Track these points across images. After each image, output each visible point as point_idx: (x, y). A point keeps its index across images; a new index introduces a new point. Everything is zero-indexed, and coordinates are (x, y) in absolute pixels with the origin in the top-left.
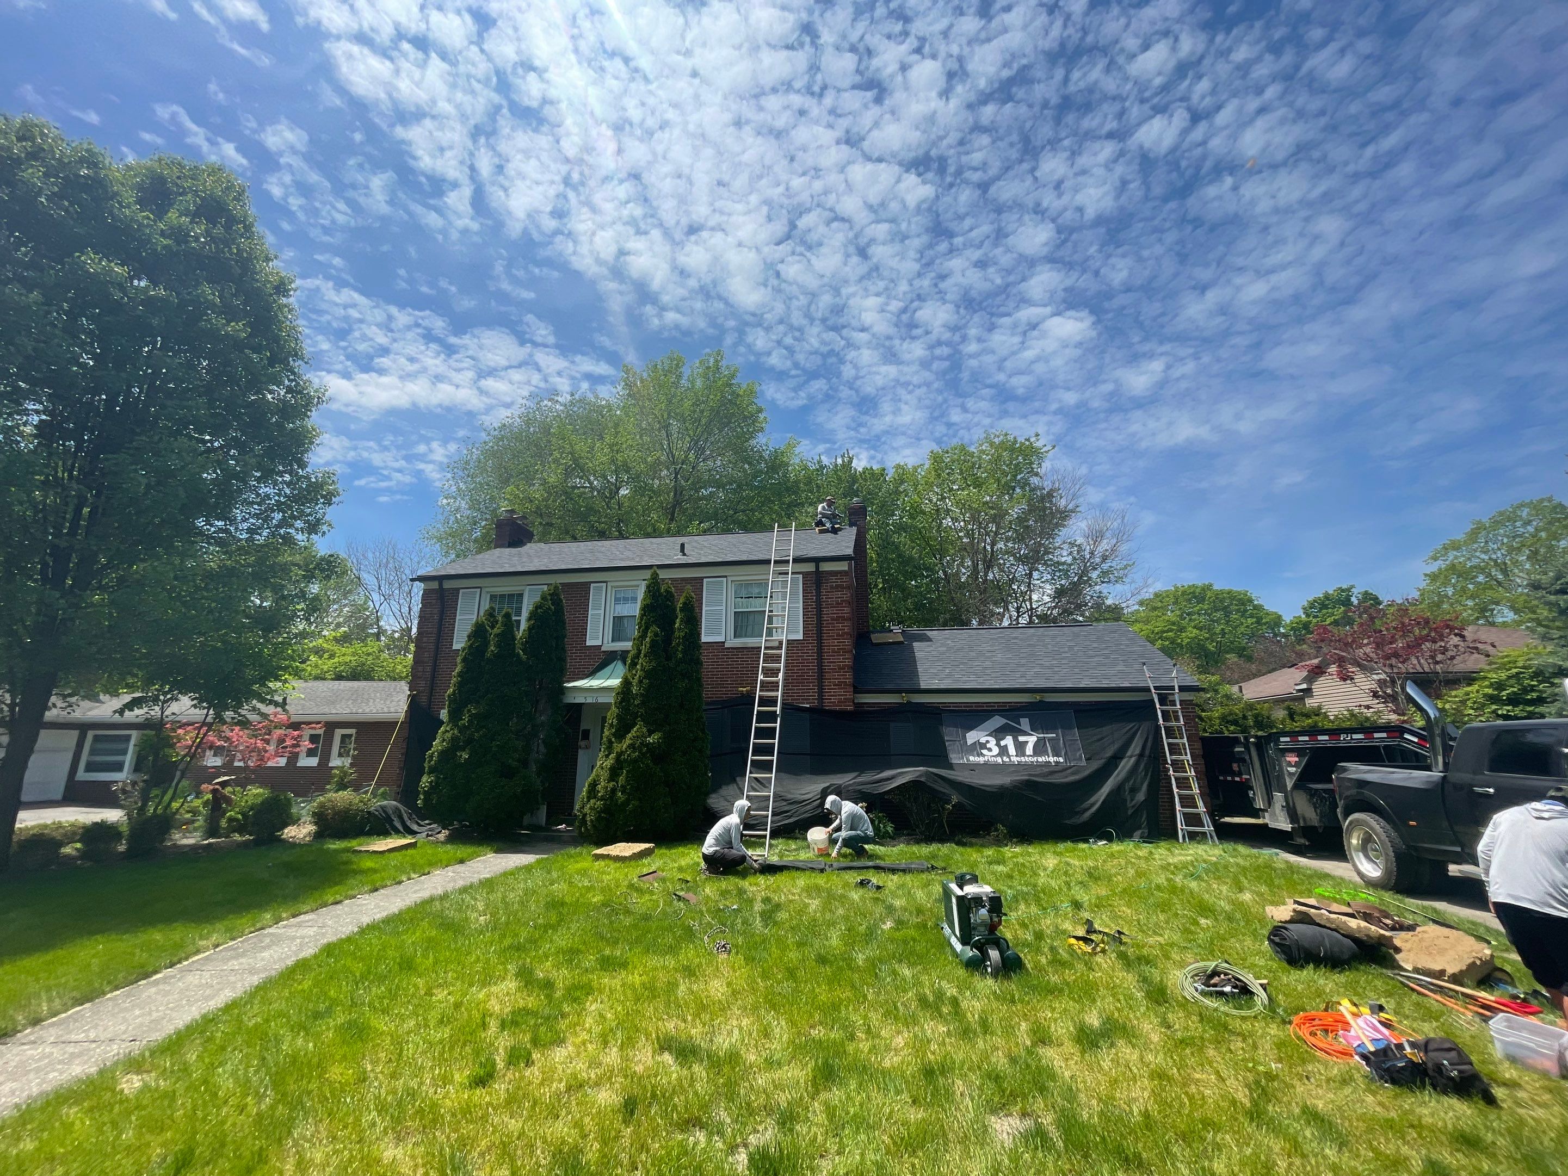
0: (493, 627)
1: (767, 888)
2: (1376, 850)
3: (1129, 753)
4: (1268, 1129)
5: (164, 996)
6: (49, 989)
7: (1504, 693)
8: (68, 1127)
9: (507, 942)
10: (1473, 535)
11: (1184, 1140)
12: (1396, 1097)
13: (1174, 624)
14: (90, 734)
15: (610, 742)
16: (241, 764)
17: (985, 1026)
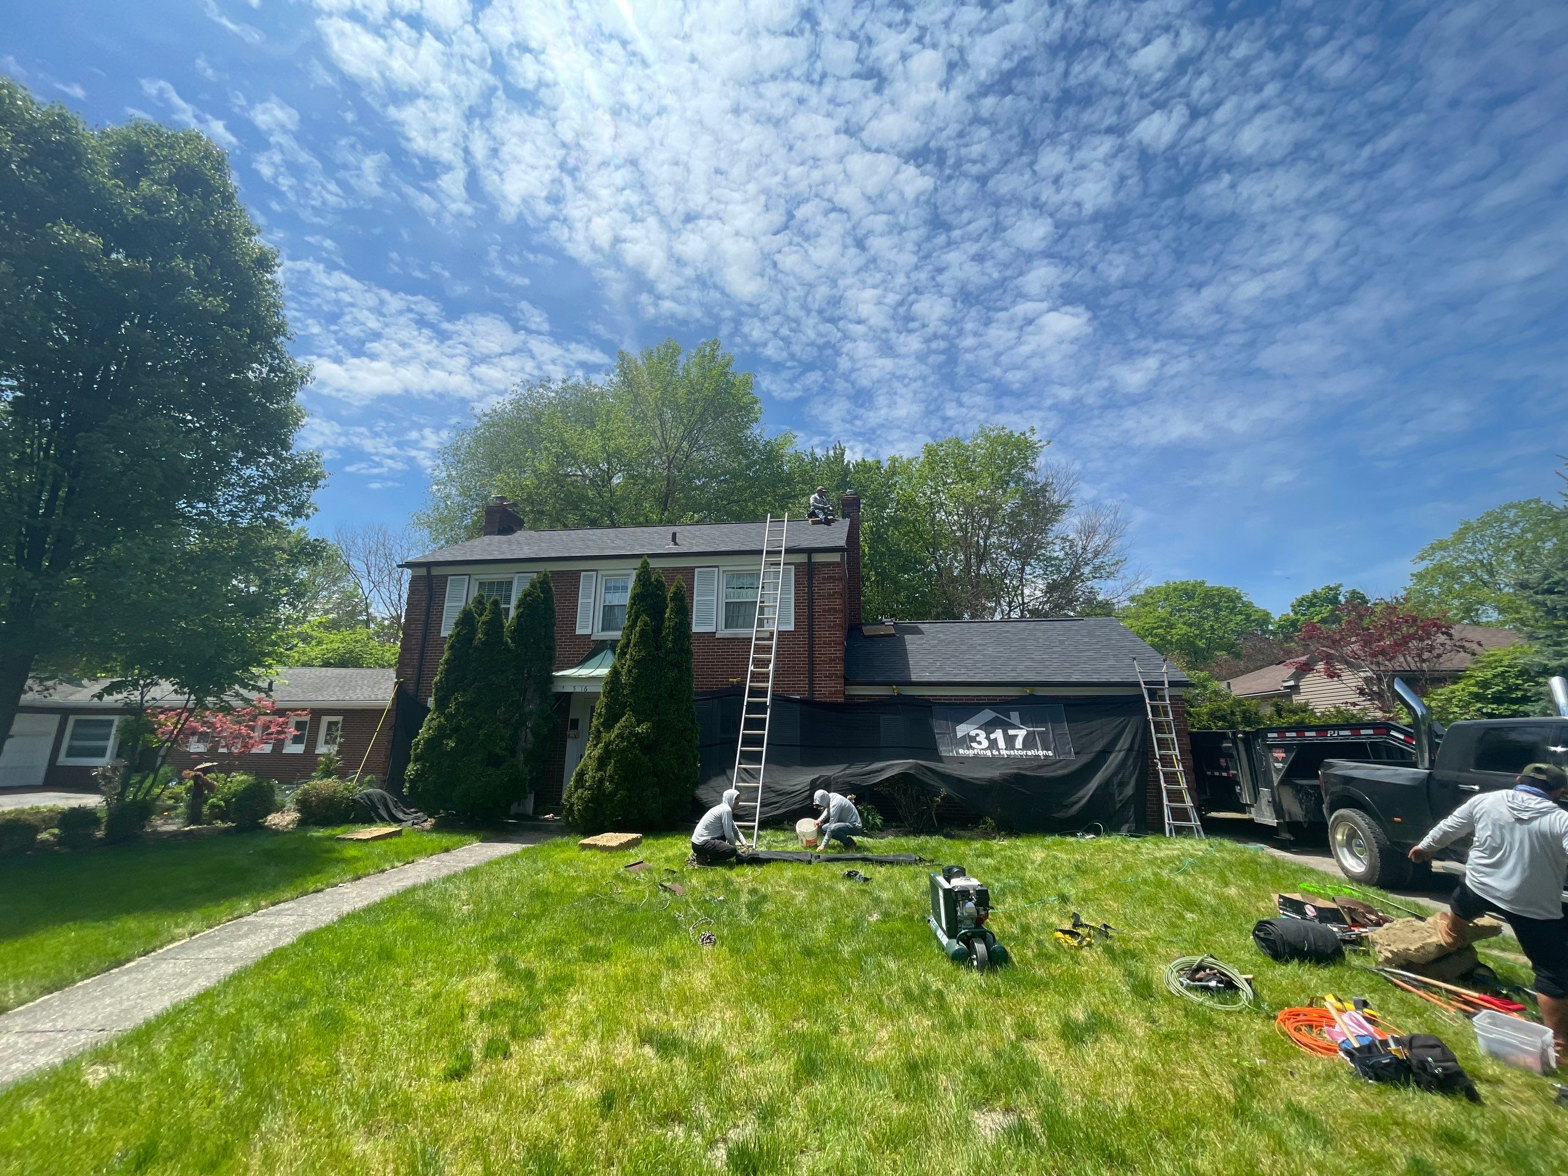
0: (481, 615)
1: (754, 879)
2: (1360, 846)
3: (1117, 748)
4: (1252, 1125)
5: (136, 984)
6: (16, 977)
7: (1489, 692)
8: (28, 1119)
9: (489, 932)
10: (1461, 536)
11: (1168, 1137)
12: (1380, 1093)
13: (1163, 620)
14: (72, 719)
15: (599, 732)
16: (225, 750)
17: (970, 1019)
